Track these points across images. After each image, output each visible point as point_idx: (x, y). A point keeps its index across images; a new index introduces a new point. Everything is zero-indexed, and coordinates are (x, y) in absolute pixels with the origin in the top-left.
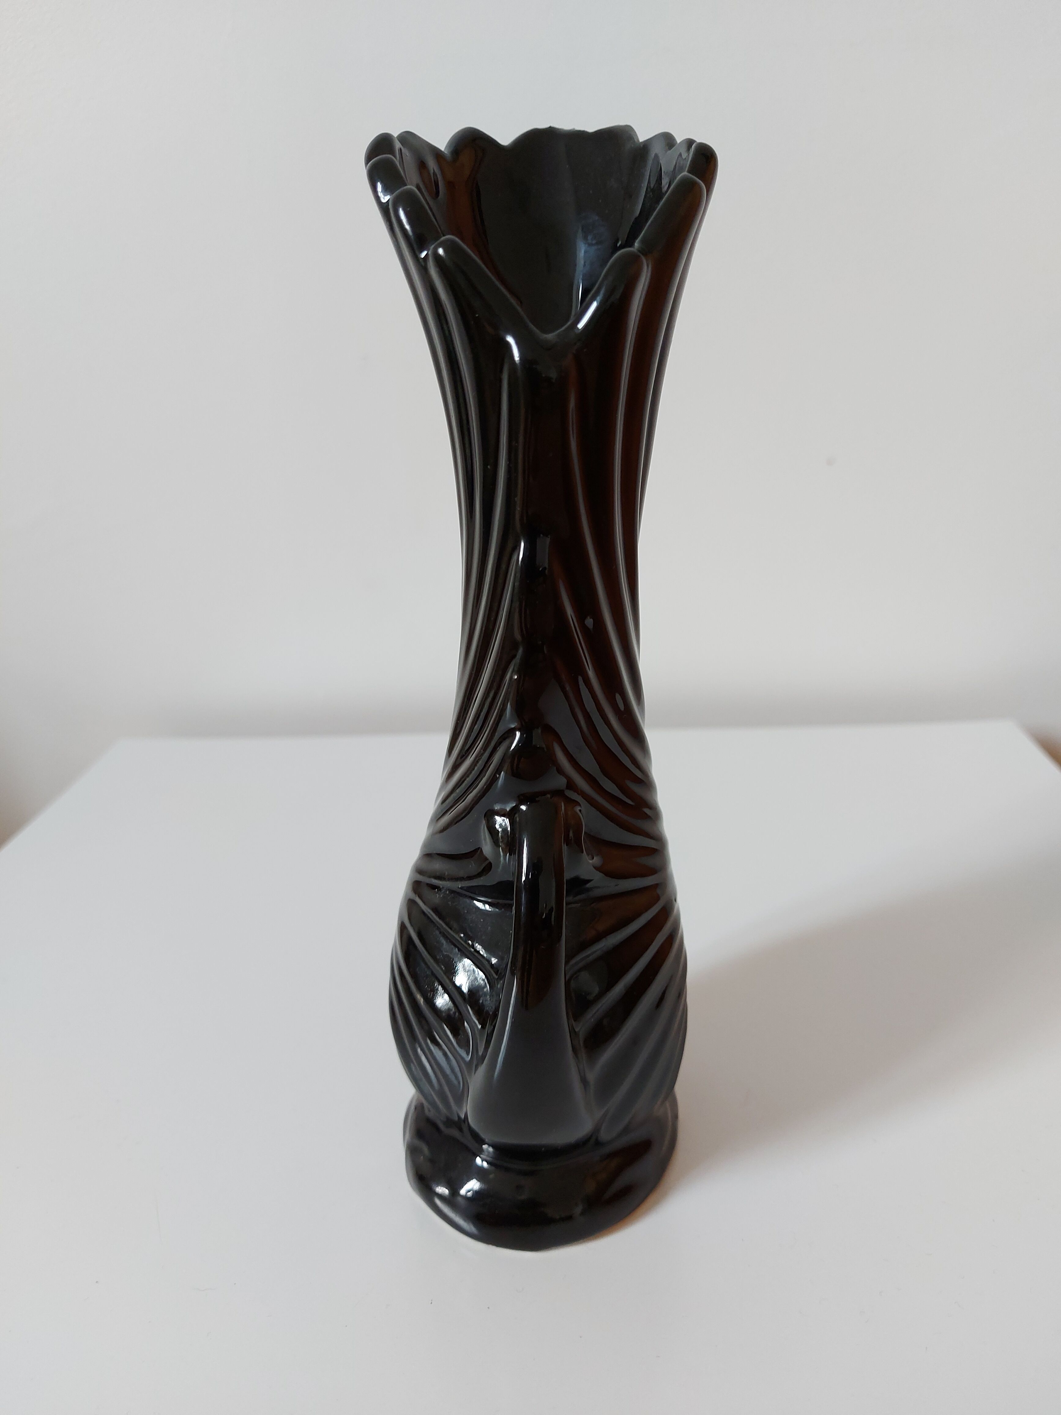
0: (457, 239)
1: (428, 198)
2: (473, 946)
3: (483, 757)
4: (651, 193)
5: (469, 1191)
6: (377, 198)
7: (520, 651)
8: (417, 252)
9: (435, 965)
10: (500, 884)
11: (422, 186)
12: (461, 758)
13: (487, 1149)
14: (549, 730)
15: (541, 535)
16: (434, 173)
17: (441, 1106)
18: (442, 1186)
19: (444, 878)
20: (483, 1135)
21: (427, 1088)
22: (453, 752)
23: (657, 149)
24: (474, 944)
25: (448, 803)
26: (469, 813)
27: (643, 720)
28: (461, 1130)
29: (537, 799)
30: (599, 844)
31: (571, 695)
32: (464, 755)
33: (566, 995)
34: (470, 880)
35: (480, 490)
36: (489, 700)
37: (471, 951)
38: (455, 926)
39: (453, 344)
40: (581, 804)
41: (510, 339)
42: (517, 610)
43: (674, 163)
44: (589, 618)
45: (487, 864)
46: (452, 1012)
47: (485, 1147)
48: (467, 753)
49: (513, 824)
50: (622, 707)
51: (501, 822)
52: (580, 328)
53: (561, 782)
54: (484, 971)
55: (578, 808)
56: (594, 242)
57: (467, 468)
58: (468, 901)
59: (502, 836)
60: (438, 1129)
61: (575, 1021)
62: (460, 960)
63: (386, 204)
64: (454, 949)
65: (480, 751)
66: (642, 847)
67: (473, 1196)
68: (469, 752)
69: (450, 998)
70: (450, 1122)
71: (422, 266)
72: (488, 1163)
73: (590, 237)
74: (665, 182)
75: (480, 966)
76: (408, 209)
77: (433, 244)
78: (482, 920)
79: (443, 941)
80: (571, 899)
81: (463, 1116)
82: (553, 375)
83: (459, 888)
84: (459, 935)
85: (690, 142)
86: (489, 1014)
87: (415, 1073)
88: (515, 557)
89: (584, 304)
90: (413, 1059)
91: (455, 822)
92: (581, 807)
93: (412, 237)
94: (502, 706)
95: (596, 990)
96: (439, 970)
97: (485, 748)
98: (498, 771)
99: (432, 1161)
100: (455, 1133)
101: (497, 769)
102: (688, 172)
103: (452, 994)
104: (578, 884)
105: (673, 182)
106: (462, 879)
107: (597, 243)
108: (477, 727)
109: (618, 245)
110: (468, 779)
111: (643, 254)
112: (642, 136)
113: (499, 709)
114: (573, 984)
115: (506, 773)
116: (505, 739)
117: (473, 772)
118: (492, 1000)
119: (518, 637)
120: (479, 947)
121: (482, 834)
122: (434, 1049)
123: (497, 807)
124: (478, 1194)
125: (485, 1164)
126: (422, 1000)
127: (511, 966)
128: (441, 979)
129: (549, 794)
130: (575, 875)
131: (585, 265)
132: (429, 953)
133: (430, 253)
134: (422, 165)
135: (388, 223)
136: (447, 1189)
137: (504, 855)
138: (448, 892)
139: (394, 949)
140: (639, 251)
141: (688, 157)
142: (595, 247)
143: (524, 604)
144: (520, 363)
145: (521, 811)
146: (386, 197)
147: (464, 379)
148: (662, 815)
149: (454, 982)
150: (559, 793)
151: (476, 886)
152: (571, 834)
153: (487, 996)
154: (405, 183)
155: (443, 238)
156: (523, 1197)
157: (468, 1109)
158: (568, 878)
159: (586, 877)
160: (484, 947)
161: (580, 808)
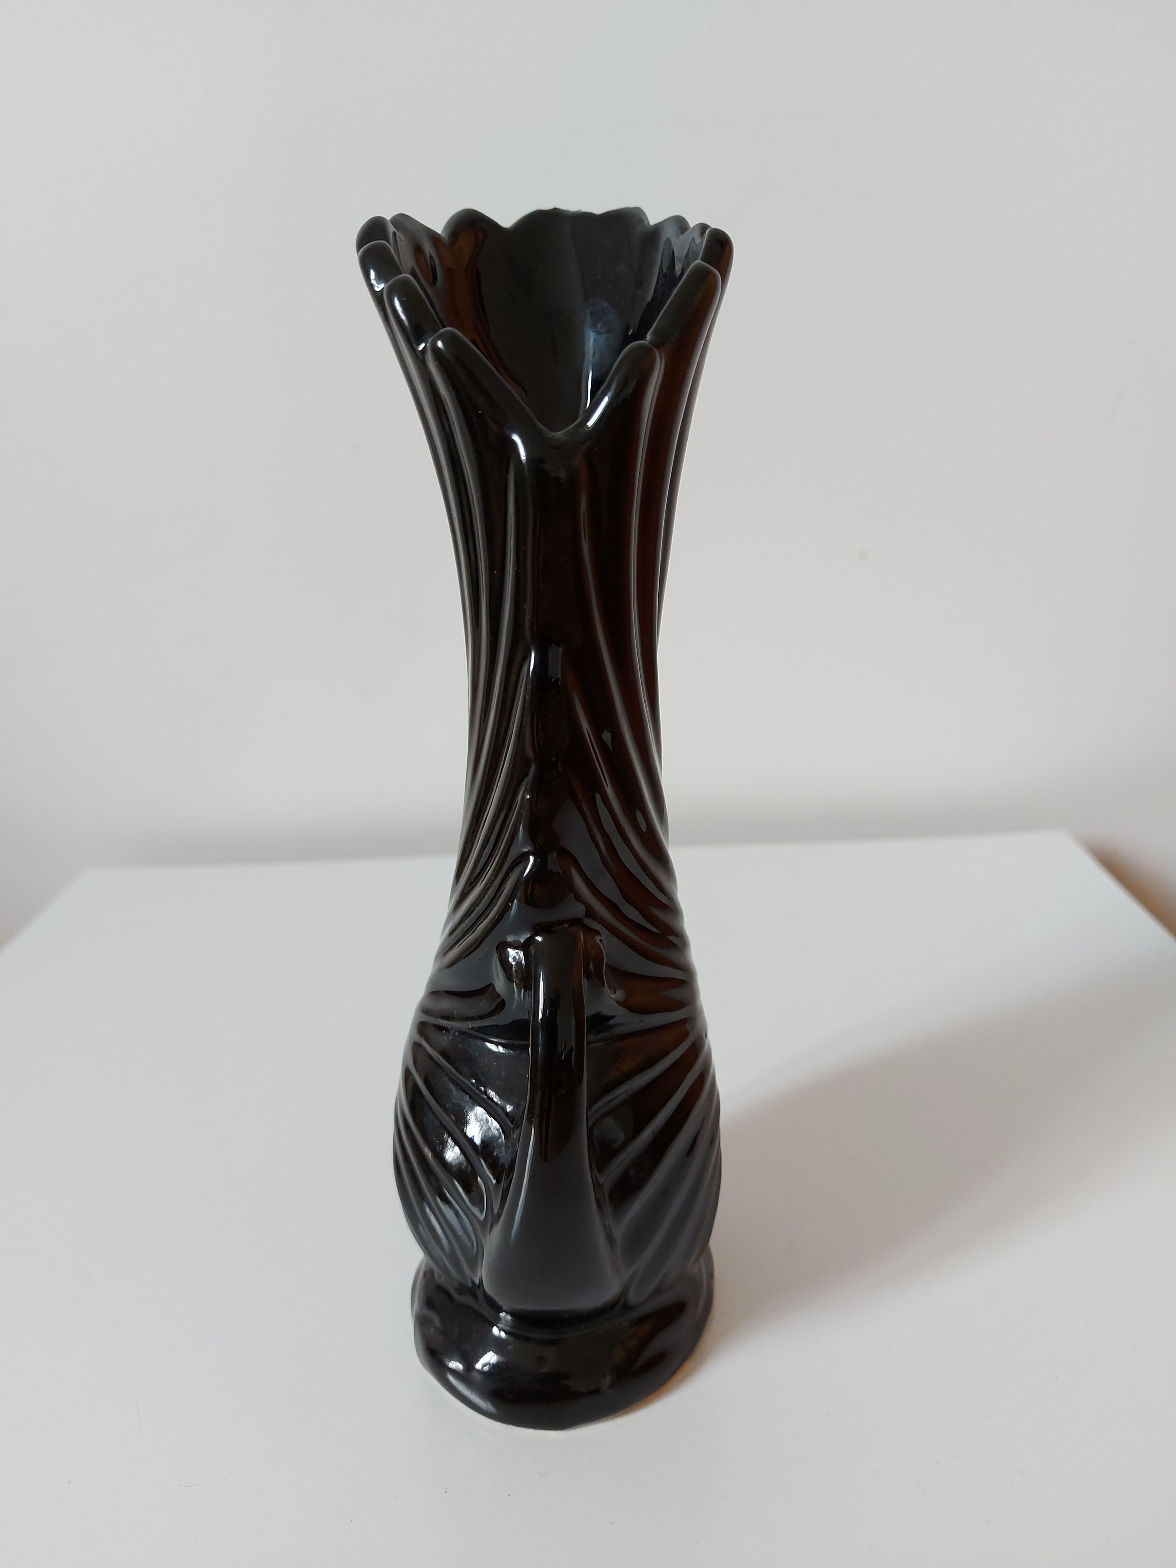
0: (456, 331)
1: (425, 284)
2: (485, 1093)
3: (494, 884)
4: (663, 280)
5: (485, 1365)
6: (371, 286)
7: (533, 768)
8: (415, 346)
9: (444, 1114)
10: (514, 1023)
11: (417, 271)
12: (470, 885)
13: (505, 1317)
14: (566, 854)
15: (553, 645)
16: (431, 257)
17: (453, 1271)
18: (456, 1361)
19: (453, 1018)
20: (500, 1302)
21: (437, 1251)
22: (461, 879)
23: (669, 233)
24: (487, 1090)
25: (456, 935)
26: (479, 945)
27: (667, 842)
28: (475, 1297)
29: (554, 929)
30: (622, 976)
31: (588, 815)
32: (473, 883)
33: (588, 1145)
34: (481, 1020)
35: (486, 594)
36: (500, 822)
37: (483, 1099)
38: (466, 1070)
39: (454, 440)
40: (601, 933)
41: (516, 438)
42: (529, 724)
43: (687, 248)
44: (606, 731)
45: (500, 1002)
46: (463, 1167)
47: (502, 1315)
48: (477, 880)
49: (528, 956)
50: (644, 828)
51: (514, 955)
52: (589, 426)
53: (578, 910)
54: (498, 1119)
55: (598, 938)
56: (604, 330)
57: (471, 574)
58: (479, 1042)
59: (515, 970)
60: (449, 1296)
61: (598, 1172)
62: (472, 1108)
63: (380, 293)
64: (465, 1096)
65: (491, 878)
66: (669, 978)
67: (489, 1370)
68: (478, 879)
69: (461, 1151)
70: (463, 1289)
71: (420, 359)
72: (505, 1334)
73: (599, 326)
74: (678, 267)
75: (493, 1114)
76: (404, 299)
77: (433, 335)
78: (495, 1064)
79: (453, 1088)
80: (592, 1037)
81: (477, 1282)
82: (563, 475)
83: (469, 1028)
84: (470, 1081)
85: (704, 227)
86: (505, 1167)
87: (423, 1234)
88: (525, 669)
89: (595, 399)
90: (422, 1222)
91: (464, 956)
92: (600, 935)
93: (409, 328)
94: (513, 829)
95: (621, 1137)
96: (448, 1120)
97: (496, 874)
98: (510, 899)
99: (444, 1332)
100: (467, 1300)
101: (510, 897)
102: (701, 260)
103: (463, 1147)
104: (600, 1021)
105: (687, 270)
106: (472, 1019)
107: (607, 332)
108: (487, 851)
109: (630, 334)
110: (477, 909)
111: (655, 347)
112: (653, 219)
113: (511, 831)
114: (596, 1132)
115: (519, 901)
116: (517, 864)
117: (483, 901)
118: (507, 1152)
119: (530, 753)
120: (492, 1094)
121: (494, 970)
122: (445, 1208)
123: (510, 939)
124: (495, 1368)
125: (503, 1334)
126: (431, 1154)
127: (528, 1113)
128: (450, 1129)
129: (567, 923)
130: (596, 1011)
131: (594, 355)
132: (437, 1102)
133: (428, 345)
134: (418, 250)
135: (382, 313)
136: (460, 1363)
137: (518, 991)
138: (457, 1034)
139: (398, 1097)
140: (650, 343)
141: (702, 243)
142: (606, 336)
143: (535, 718)
144: (526, 462)
145: (536, 942)
146: (380, 286)
147: (467, 479)
148: (689, 944)
149: (465, 1133)
150: (576, 922)
151: (488, 1026)
152: (591, 966)
153: (502, 1147)
154: (400, 270)
155: (442, 330)
156: (545, 1370)
157: (483, 1274)
158: (589, 1014)
159: (610, 1014)
160: (498, 1094)
161: (600, 938)
